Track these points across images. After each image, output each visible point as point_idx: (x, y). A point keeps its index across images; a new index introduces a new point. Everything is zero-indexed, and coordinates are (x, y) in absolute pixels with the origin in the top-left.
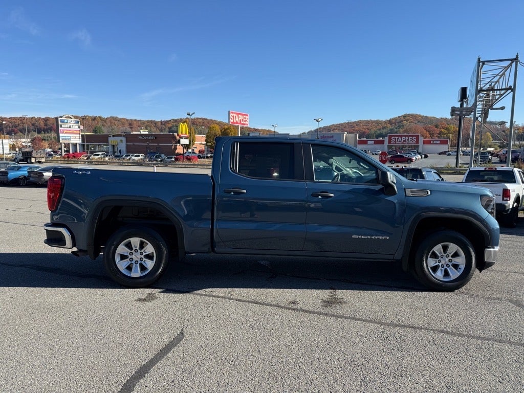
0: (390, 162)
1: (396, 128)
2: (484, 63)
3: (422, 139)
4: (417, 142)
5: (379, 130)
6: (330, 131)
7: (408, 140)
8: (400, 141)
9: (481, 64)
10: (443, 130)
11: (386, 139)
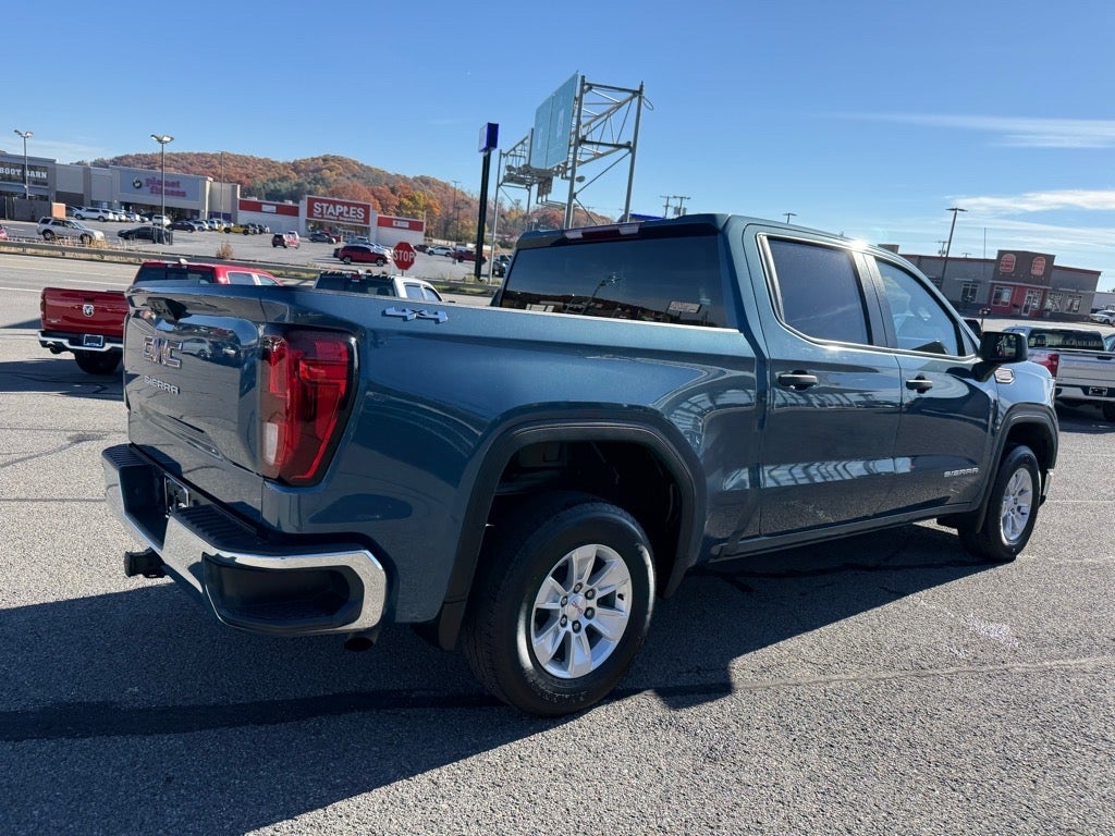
0: (342, 260)
1: (309, 183)
2: (591, 87)
3: (375, 215)
4: (366, 220)
5: (274, 181)
6: (153, 168)
7: (348, 213)
8: (331, 214)
9: (586, 87)
10: (406, 201)
11: (303, 206)
